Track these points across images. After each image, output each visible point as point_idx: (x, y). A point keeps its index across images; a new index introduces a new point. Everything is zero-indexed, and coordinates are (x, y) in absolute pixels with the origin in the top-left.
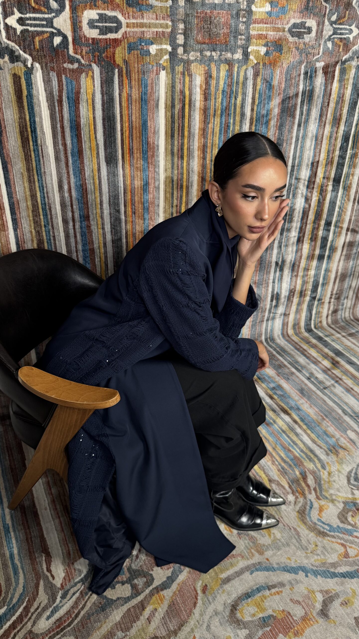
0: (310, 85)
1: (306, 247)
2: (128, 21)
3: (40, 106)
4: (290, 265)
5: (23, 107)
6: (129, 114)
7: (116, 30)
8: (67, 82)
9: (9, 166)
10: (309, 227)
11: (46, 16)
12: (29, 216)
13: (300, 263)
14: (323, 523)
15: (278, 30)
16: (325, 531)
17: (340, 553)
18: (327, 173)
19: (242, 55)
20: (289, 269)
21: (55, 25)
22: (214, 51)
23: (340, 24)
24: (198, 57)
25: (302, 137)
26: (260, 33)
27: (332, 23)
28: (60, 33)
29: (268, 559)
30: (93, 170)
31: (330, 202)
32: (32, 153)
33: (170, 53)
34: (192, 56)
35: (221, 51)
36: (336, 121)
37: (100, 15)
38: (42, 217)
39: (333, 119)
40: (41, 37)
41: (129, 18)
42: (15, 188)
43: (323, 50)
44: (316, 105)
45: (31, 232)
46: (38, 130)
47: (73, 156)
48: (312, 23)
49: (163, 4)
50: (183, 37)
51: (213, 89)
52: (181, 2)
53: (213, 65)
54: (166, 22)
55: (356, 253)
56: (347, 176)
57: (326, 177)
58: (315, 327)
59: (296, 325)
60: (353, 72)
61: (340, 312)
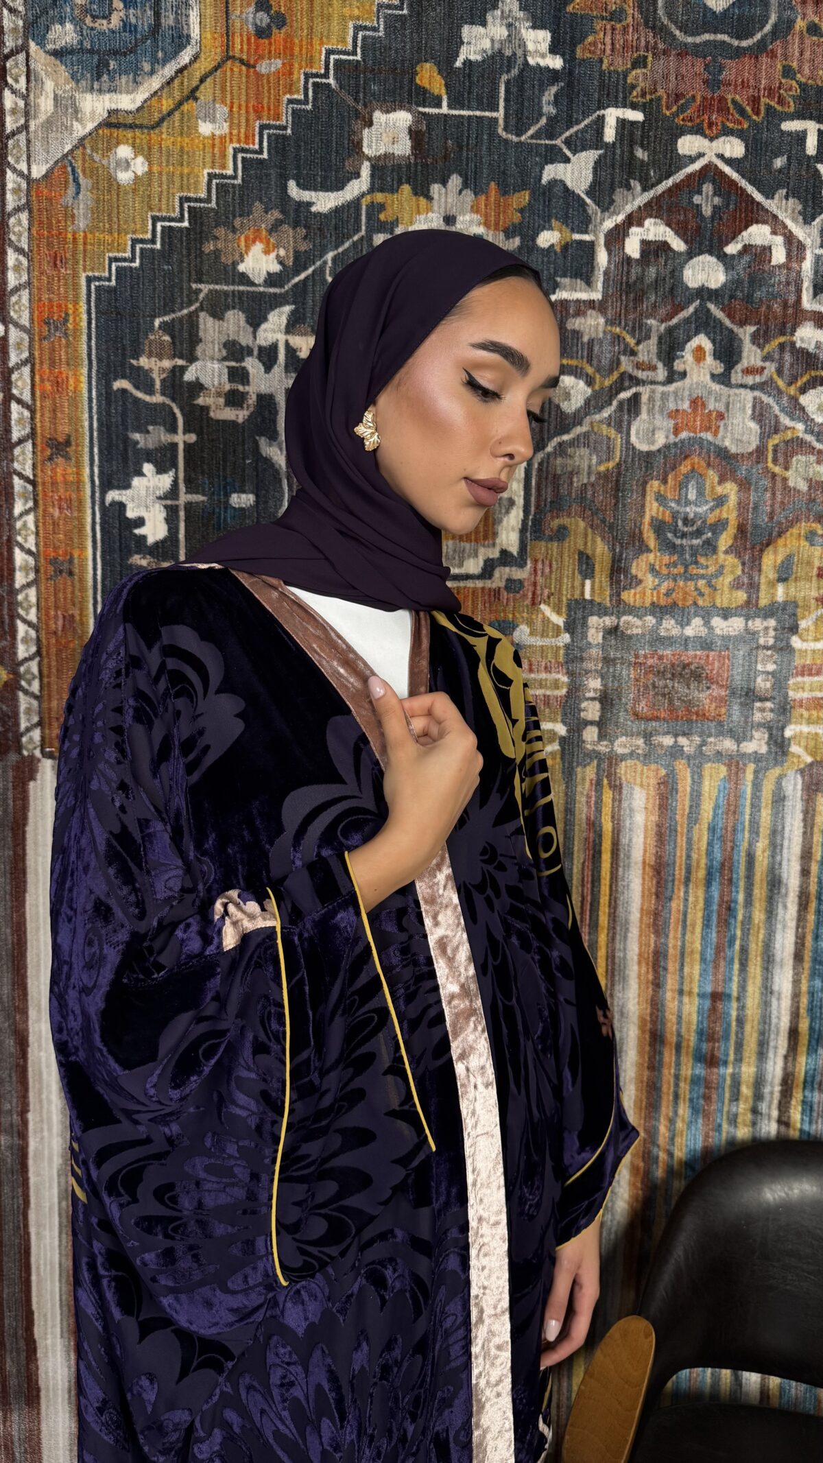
19: (768, 744)
22: (684, 734)
24: (638, 747)
26: (820, 694)
33: (565, 740)
34: (623, 745)
35: (704, 735)
49: (547, 642)
50: (597, 705)
51: (681, 819)
52: (595, 636)
53: (681, 766)
54: (555, 676)
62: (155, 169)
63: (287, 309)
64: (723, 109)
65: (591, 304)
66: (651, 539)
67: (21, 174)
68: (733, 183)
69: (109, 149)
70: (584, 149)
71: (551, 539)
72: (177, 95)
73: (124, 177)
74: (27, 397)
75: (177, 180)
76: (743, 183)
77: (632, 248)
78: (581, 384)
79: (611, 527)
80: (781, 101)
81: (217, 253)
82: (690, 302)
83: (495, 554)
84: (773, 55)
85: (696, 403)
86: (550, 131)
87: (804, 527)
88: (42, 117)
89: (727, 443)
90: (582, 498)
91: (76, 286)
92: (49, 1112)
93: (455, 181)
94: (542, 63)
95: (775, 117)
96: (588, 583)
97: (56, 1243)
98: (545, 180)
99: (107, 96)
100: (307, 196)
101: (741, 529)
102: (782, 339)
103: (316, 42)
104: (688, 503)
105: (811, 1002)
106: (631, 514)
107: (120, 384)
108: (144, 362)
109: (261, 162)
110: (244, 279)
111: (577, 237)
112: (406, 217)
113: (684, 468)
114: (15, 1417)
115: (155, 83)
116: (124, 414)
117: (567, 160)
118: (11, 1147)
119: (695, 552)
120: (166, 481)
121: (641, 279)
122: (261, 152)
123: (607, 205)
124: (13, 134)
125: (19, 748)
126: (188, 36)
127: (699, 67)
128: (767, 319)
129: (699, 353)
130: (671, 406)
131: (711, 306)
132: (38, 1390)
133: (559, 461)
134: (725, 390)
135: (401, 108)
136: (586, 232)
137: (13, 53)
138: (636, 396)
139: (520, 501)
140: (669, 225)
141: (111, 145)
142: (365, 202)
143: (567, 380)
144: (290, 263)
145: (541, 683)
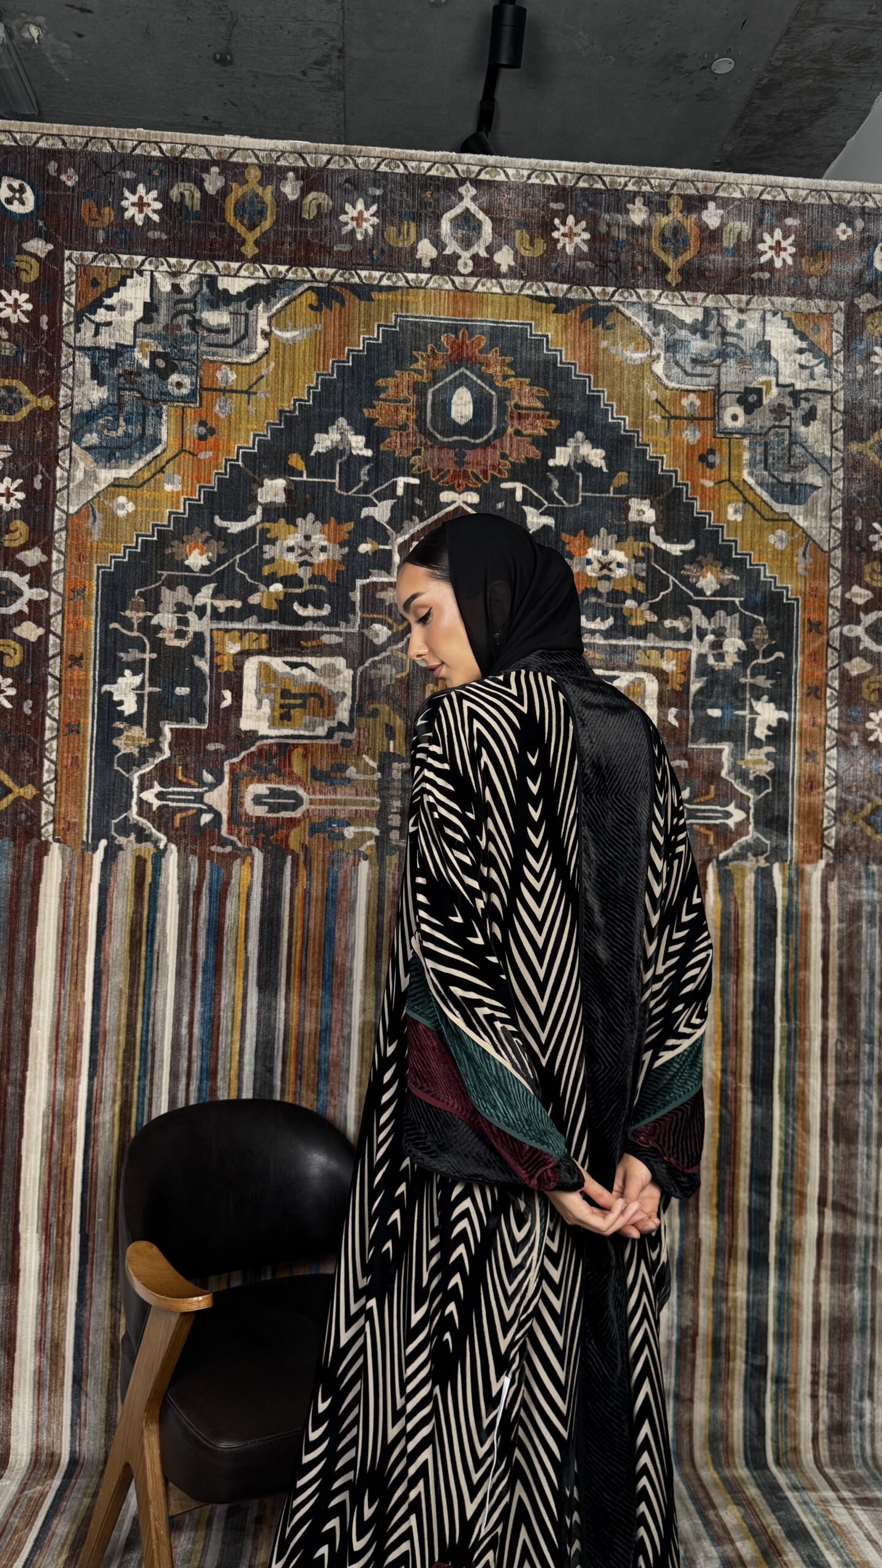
1: (708, 1226)
2: (313, 797)
3: (166, 898)
5: (142, 899)
6: (304, 919)
7: (294, 807)
8: (212, 870)
9: (104, 977)
10: (708, 1178)
11: (196, 790)
12: (117, 1058)
13: (698, 1259)
21: (206, 800)
23: (700, 803)
28: (210, 809)
30: (234, 998)
31: (754, 1129)
32: (143, 962)
33: (377, 838)
36: (731, 960)
37: (272, 790)
38: (137, 1063)
39: (721, 958)
40: (184, 814)
41: (314, 793)
42: (105, 1011)
45: (115, 1085)
46: (158, 930)
47: (204, 971)
49: (367, 777)
50: (398, 817)
52: (396, 774)
54: (372, 798)
55: (865, 1269)
56: (789, 1076)
57: (729, 1069)
58: (777, 1462)
59: (717, 1439)
60: (750, 878)
61: (854, 1436)
62: (139, 509)
63: (213, 585)
64: (465, 475)
67: (63, 511)
69: (113, 498)
70: (385, 499)
71: (369, 716)
72: (153, 470)
73: (121, 513)
74: (59, 631)
75: (151, 514)
78: (385, 628)
79: (405, 710)
80: (500, 472)
81: (173, 554)
83: (334, 724)
84: (494, 447)
86: (366, 489)
88: (77, 482)
91: (91, 571)
92: (40, 1071)
93: (311, 516)
94: (361, 453)
95: (497, 481)
96: (392, 742)
97: (38, 1164)
98: (362, 516)
99: (114, 471)
100: (225, 524)
103: (232, 442)
107: (113, 625)
108: (128, 613)
109: (200, 505)
110: (188, 569)
111: (382, 547)
112: (282, 536)
115: (141, 464)
116: (115, 642)
117: (376, 505)
118: (13, 1095)
120: (137, 680)
122: (199, 500)
123: (399, 529)
124: (60, 490)
125: (40, 835)
126: (160, 440)
127: (452, 454)
132: (19, 1271)
133: (373, 671)
135: (280, 477)
136: (387, 544)
137: (63, 448)
139: (349, 694)
141: (114, 496)
142: (258, 528)
143: (377, 627)
144: (215, 560)
145: (364, 803)
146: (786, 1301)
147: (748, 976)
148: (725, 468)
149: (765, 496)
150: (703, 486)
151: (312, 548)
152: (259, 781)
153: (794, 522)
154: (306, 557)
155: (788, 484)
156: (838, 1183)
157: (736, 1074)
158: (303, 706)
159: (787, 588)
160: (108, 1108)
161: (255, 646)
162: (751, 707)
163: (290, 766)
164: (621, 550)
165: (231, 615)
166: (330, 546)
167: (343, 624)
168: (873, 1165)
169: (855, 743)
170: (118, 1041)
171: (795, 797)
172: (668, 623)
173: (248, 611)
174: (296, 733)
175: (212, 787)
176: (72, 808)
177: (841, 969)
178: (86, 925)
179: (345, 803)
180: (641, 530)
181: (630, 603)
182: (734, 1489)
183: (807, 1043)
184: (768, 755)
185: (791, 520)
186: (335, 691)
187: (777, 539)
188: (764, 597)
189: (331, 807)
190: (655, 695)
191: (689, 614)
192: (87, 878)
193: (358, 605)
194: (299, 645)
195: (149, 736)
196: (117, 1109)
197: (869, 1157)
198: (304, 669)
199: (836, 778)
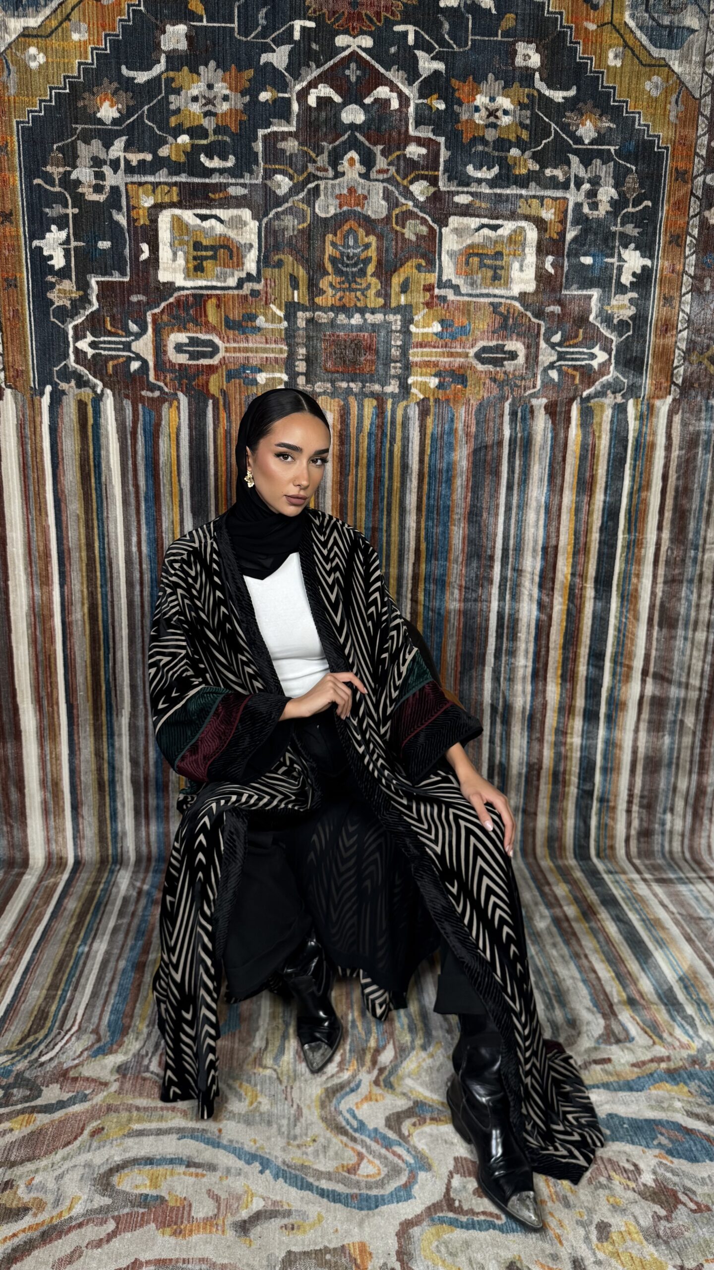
0: (523, 430)
1: (553, 691)
2: (228, 345)
3: (107, 437)
4: (523, 717)
5: (87, 437)
6: (226, 455)
7: (212, 355)
8: (144, 412)
9: (63, 505)
10: (555, 656)
11: (124, 339)
12: (81, 570)
13: (544, 716)
14: (355, 1117)
15: (459, 355)
16: (348, 1127)
17: (345, 1163)
18: (579, 568)
19: (399, 387)
20: (523, 724)
21: (133, 348)
22: (353, 381)
23: (570, 346)
24: (328, 388)
25: (519, 507)
26: (427, 359)
27: (553, 346)
28: (138, 357)
29: (220, 1131)
31: (594, 617)
32: (94, 492)
34: (319, 387)
35: (364, 382)
36: (585, 485)
37: (190, 338)
38: (98, 574)
39: (578, 483)
40: (116, 362)
41: (228, 341)
42: (67, 533)
43: (543, 382)
44: (540, 459)
45: (82, 592)
46: (103, 465)
47: (146, 500)
48: (516, 345)
49: (275, 326)
50: (304, 364)
51: (353, 430)
52: (301, 323)
53: (352, 400)
54: (280, 346)
55: (675, 722)
56: (626, 577)
57: (578, 573)
58: (598, 855)
59: (554, 841)
60: (608, 413)
61: (657, 838)
62: (50, 60)
63: (124, 138)
64: (360, 18)
65: (290, 134)
66: (329, 267)
68: (367, 62)
69: (25, 49)
70: (283, 44)
71: (274, 267)
72: (60, 18)
73: (33, 65)
75: (62, 66)
76: (373, 62)
77: (312, 101)
78: (287, 179)
80: (393, 14)
81: (85, 107)
82: (345, 132)
83: (243, 275)
85: (352, 190)
86: (264, 34)
87: (414, 262)
89: (369, 213)
90: (290, 244)
91: (11, 127)
92: (19, 580)
93: (212, 64)
95: (390, 23)
96: (296, 292)
97: (27, 652)
98: (262, 62)
99: (22, 20)
100: (132, 74)
101: (379, 262)
102: (398, 153)
104: (349, 247)
105: (427, 534)
106: (317, 254)
107: (37, 181)
108: (49, 169)
109: (106, 55)
110: (100, 121)
111: (281, 95)
112: (187, 86)
113: (346, 227)
114: (9, 745)
115: (47, 11)
116: (40, 198)
117: (274, 51)
119: (354, 275)
120: (63, 235)
121: (317, 119)
122: (106, 49)
123: (297, 77)
128: (389, 141)
129: (352, 161)
130: (337, 192)
131: (358, 135)
132: (20, 732)
133: (276, 223)
134: (367, 183)
135: (181, 23)
136: (286, 92)
138: (318, 186)
139: (256, 245)
140: (332, 87)
141: (25, 48)
142: (163, 77)
143: (279, 177)
144: (124, 112)
145: (273, 350)
146: (611, 745)
147: (599, 498)
148: (608, 11)
149: (645, 40)
150: (586, 29)
151: (215, 97)
152: (179, 331)
153: (670, 67)
154: (209, 107)
155: (666, 27)
156: (659, 658)
157: (583, 577)
158: (214, 257)
159: (658, 137)
160: (78, 610)
161: (167, 199)
162: (620, 255)
163: (206, 316)
164: (507, 96)
165: (143, 168)
166: (232, 96)
167: (247, 175)
168: (689, 645)
169: (708, 288)
170: (81, 557)
171: (652, 339)
172: (548, 172)
173: (158, 163)
174: (209, 284)
175: (138, 336)
176: (18, 357)
177: (677, 490)
178: (42, 460)
179: (257, 351)
180: (527, 75)
181: (514, 152)
182: (565, 874)
183: (643, 551)
184: (631, 300)
185: (667, 65)
186: (243, 242)
187: (652, 85)
188: (637, 146)
189: (245, 355)
190: (535, 244)
191: (568, 163)
192: (38, 419)
193: (260, 155)
194: (207, 197)
195: (78, 289)
196: (86, 610)
197: (686, 639)
198: (213, 221)
199: (689, 321)
